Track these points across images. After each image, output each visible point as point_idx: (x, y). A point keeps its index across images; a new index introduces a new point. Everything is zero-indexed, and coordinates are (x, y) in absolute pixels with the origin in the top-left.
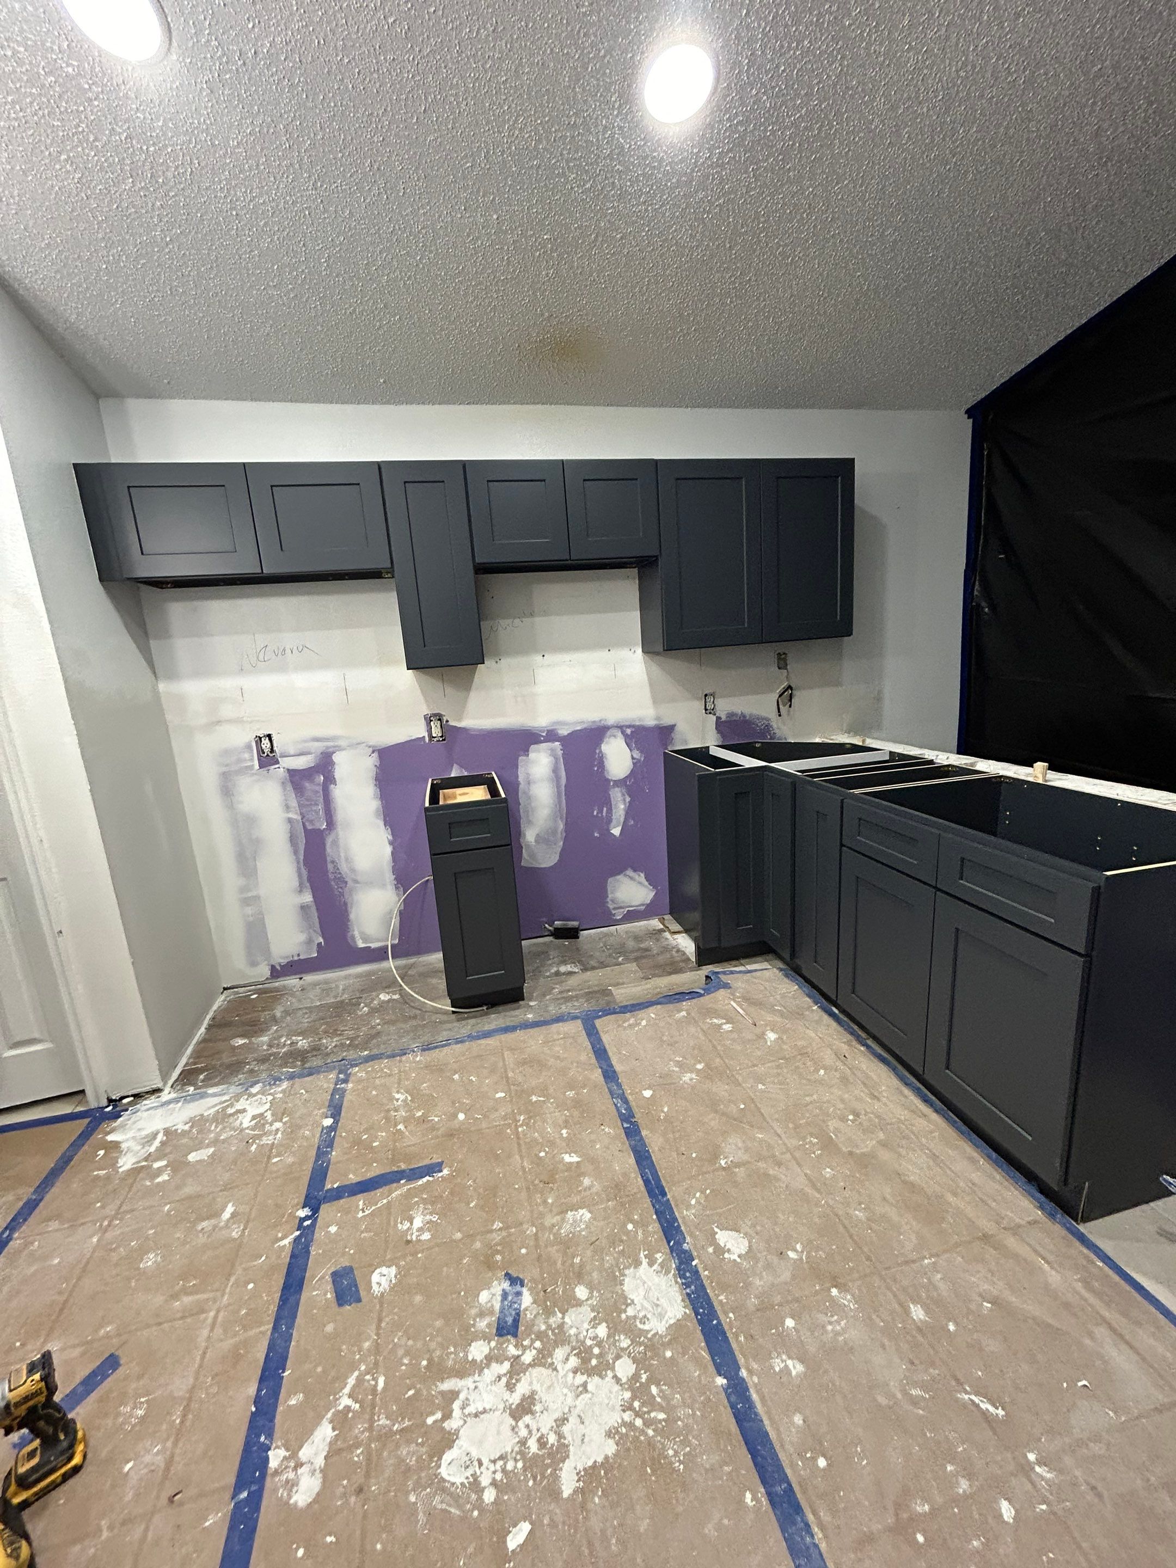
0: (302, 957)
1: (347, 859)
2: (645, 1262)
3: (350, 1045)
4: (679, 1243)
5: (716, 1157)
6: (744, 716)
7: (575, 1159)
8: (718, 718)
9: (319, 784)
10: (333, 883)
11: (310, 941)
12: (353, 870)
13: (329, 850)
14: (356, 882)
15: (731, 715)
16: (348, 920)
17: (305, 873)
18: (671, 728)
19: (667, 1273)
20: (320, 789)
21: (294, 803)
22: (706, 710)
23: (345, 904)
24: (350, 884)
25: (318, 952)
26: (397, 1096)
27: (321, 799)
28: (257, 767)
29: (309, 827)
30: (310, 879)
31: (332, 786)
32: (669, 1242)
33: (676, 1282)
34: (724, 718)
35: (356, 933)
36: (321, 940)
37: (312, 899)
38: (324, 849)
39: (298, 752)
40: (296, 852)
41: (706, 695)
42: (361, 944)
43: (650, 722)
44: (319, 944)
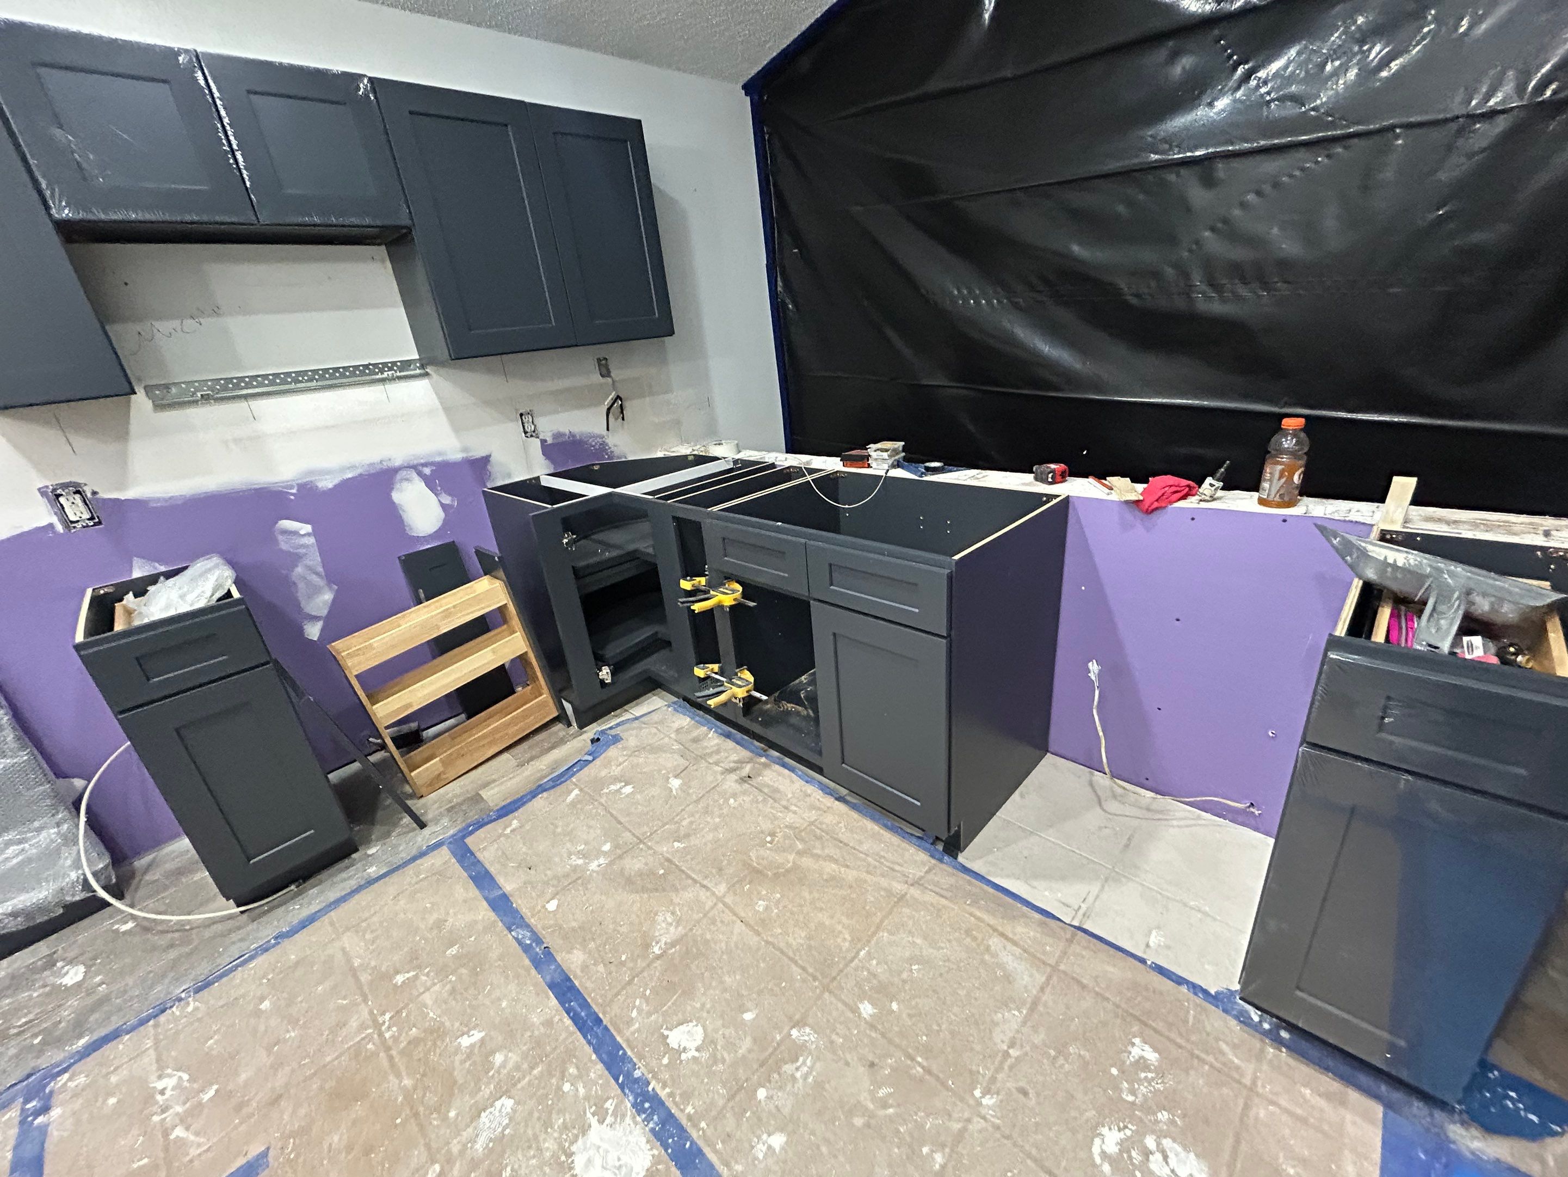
2: (594, 1121)
3: (43, 1043)
4: (628, 1075)
5: (647, 946)
6: (574, 436)
7: (477, 1036)
8: (543, 442)
15: (558, 435)
18: (486, 460)
19: (623, 1116)
22: (526, 433)
26: (160, 1085)
32: (616, 1080)
33: (636, 1123)
34: (550, 441)
41: (521, 415)
43: (456, 455)
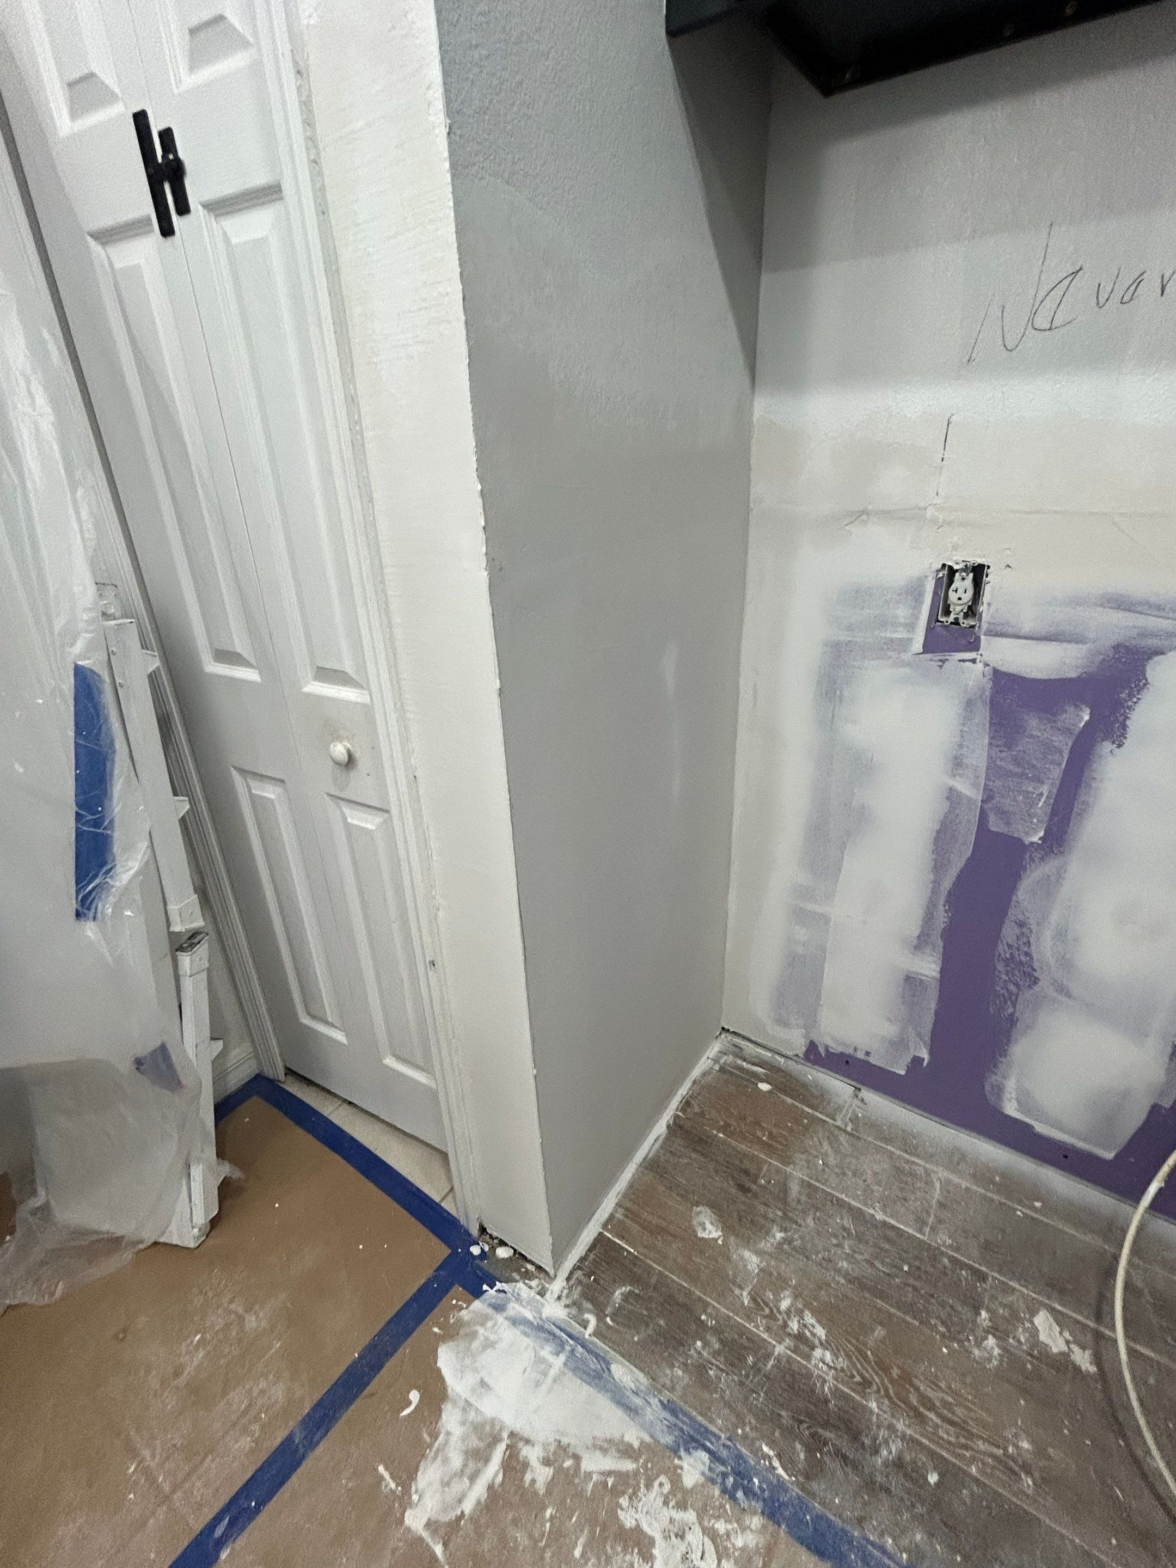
0: (872, 1060)
1: (1061, 934)
9: (1067, 731)
10: (1000, 967)
11: (899, 1044)
12: (1066, 963)
13: (1023, 893)
14: (1062, 989)
16: (1004, 1053)
17: (941, 918)
20: (1065, 744)
21: (978, 756)
23: (1012, 1021)
24: (1044, 984)
25: (909, 1070)
27: (1056, 773)
28: (918, 645)
29: (995, 824)
30: (948, 935)
31: (1107, 746)
35: (1011, 1086)
36: (925, 1054)
37: (936, 975)
38: (1013, 889)
39: (1043, 630)
40: (939, 867)
42: (1011, 1109)
44: (917, 1061)
